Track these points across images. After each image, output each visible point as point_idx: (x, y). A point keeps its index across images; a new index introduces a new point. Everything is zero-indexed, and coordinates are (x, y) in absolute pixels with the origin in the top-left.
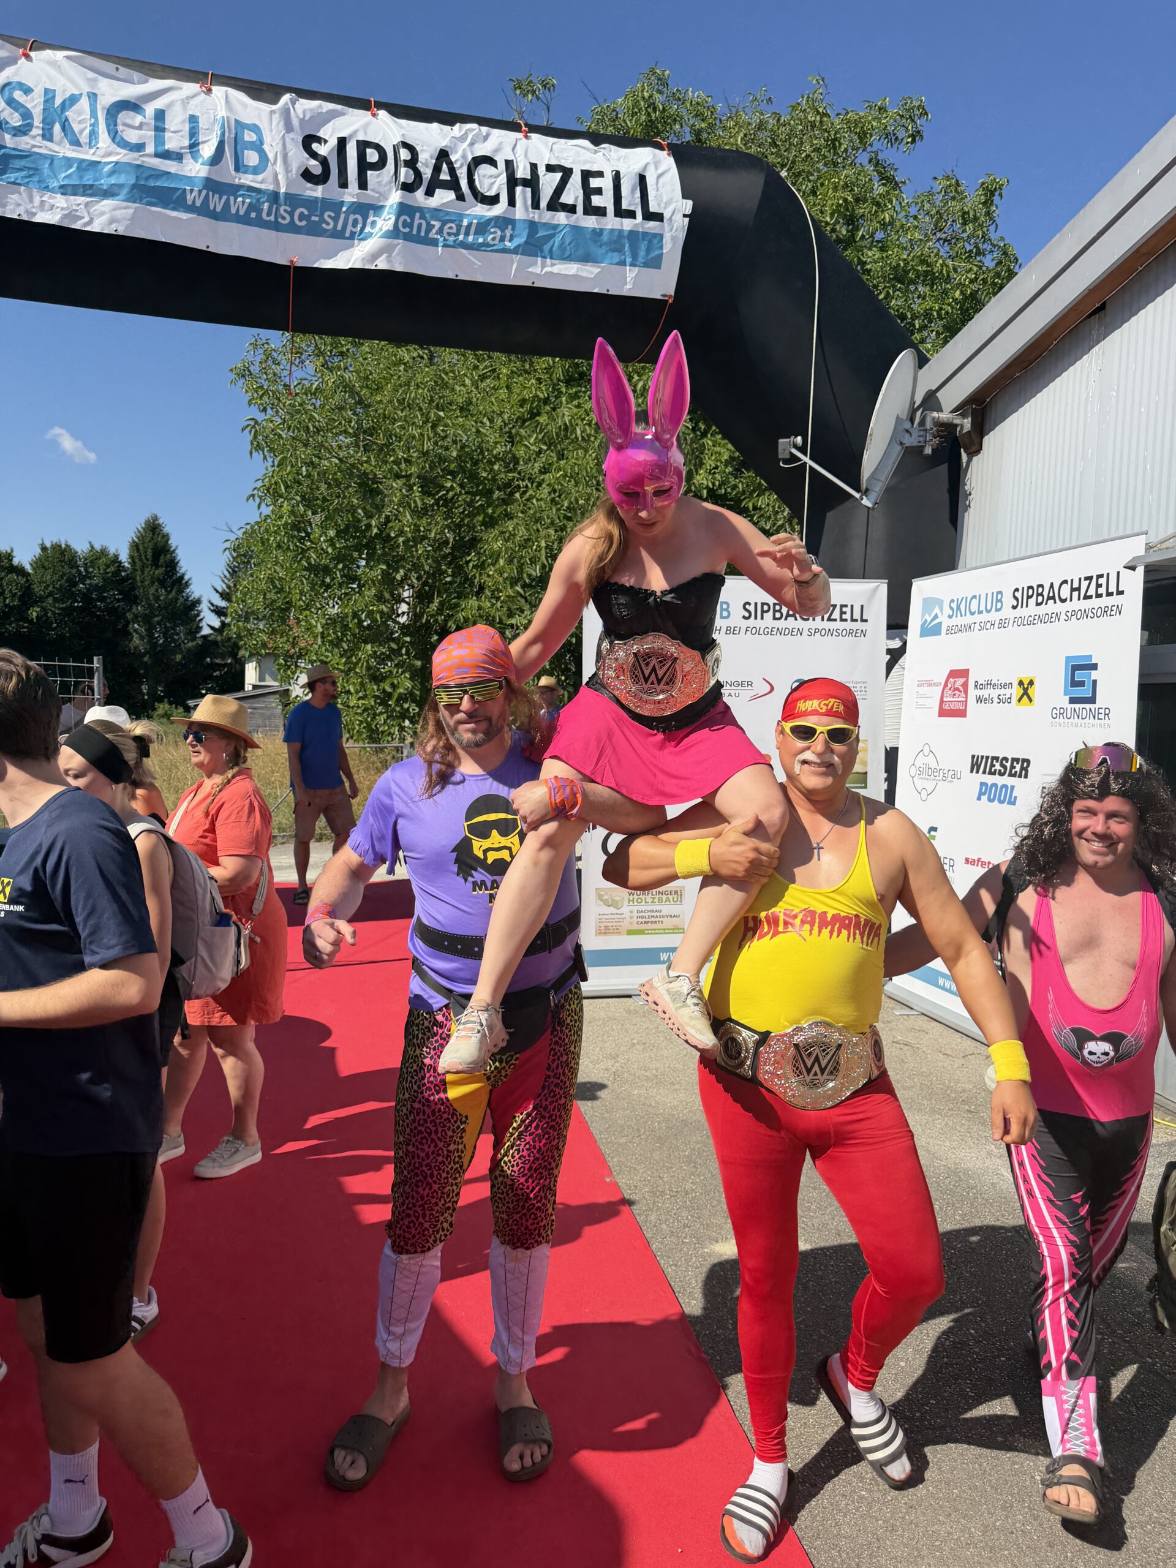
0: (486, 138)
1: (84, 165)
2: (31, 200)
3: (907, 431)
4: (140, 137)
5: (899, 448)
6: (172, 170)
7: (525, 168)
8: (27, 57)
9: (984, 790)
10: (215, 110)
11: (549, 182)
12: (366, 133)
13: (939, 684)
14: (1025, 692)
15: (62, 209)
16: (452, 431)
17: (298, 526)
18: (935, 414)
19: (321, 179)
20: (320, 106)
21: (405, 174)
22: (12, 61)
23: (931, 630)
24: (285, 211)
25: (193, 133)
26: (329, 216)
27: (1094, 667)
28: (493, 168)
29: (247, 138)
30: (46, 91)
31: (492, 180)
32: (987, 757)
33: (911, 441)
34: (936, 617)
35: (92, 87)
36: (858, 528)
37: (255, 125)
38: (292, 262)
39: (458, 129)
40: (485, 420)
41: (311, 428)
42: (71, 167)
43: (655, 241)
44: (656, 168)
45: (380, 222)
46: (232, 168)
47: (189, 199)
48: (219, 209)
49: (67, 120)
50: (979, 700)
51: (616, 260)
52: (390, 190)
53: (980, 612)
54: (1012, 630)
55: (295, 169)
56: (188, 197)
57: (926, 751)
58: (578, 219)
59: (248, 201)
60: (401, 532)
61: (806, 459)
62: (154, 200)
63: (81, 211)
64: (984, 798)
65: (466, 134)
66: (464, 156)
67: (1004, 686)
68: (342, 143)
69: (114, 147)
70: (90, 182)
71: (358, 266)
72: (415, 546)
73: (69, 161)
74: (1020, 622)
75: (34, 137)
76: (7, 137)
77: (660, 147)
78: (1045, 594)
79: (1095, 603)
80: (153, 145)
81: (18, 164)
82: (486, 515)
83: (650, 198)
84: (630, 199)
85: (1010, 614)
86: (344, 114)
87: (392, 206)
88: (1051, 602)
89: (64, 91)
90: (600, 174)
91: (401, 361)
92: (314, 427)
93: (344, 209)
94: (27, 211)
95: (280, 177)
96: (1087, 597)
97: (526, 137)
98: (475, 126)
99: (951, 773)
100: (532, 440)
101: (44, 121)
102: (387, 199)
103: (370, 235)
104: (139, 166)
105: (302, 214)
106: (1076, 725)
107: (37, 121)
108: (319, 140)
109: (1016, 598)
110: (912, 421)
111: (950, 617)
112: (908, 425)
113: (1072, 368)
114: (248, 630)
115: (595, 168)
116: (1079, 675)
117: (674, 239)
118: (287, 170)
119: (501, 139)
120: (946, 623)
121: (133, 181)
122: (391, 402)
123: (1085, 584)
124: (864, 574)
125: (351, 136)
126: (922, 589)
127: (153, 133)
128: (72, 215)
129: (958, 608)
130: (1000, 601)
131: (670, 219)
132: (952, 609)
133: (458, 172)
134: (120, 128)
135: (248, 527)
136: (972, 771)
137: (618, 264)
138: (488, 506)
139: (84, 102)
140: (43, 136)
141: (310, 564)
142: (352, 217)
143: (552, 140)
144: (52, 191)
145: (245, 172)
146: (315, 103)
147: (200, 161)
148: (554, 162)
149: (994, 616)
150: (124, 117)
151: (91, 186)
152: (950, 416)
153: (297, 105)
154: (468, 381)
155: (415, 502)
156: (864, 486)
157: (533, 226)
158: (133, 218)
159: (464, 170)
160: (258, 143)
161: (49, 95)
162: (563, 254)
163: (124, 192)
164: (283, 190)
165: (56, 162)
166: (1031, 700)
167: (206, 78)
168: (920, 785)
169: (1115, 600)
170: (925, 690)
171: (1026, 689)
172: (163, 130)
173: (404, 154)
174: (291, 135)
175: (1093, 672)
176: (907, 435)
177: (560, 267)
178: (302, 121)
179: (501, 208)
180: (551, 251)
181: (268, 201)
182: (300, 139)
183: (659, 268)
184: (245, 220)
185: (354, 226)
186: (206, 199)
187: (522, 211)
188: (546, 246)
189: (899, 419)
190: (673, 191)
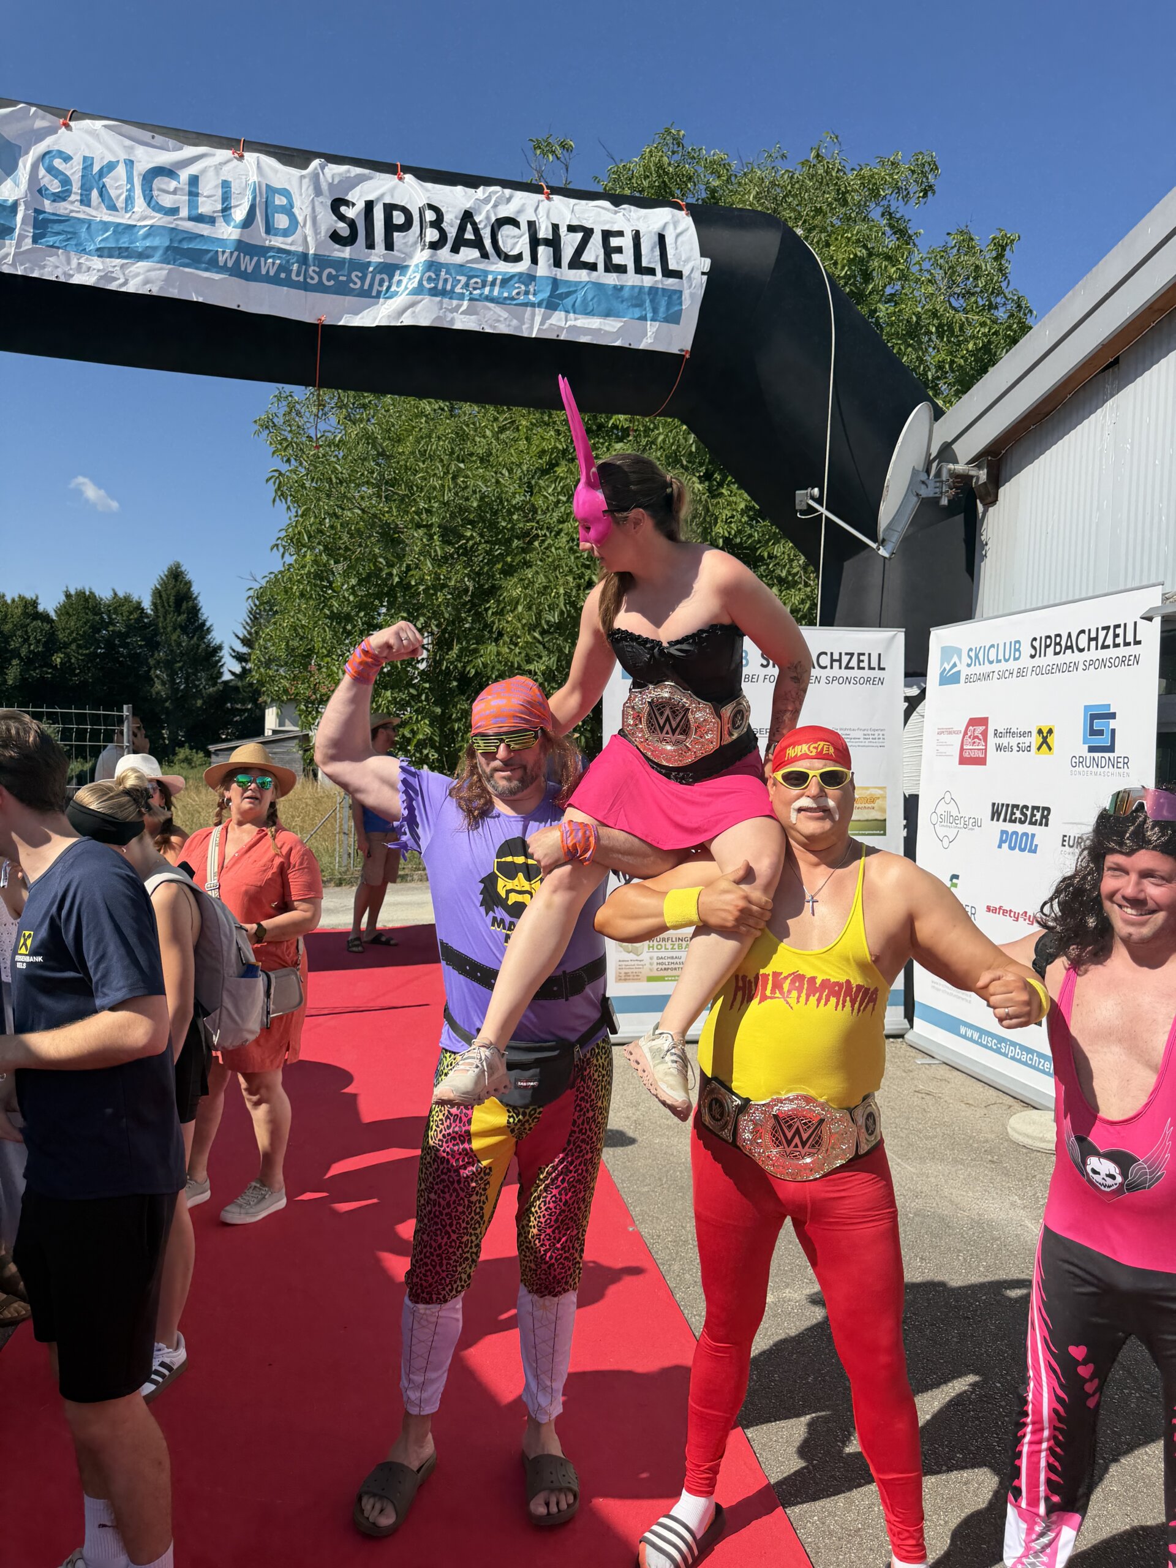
0: (509, 200)
1: (120, 229)
2: (69, 262)
3: (923, 482)
4: (175, 202)
5: (915, 499)
6: (205, 233)
7: (547, 228)
8: (67, 126)
9: (1005, 838)
10: (247, 175)
11: (570, 243)
12: (392, 196)
14: (1045, 741)
15: (99, 271)
16: (471, 483)
17: (321, 575)
18: (951, 466)
19: (350, 240)
20: (349, 171)
21: (432, 235)
22: (52, 131)
23: (950, 678)
24: (314, 271)
25: (226, 197)
26: (357, 276)
27: (1113, 716)
28: (516, 229)
29: (277, 202)
30: (85, 158)
31: (515, 241)
32: (1008, 805)
33: (926, 492)
34: (955, 665)
35: (129, 154)
36: (875, 578)
37: (285, 189)
38: (320, 320)
39: (481, 192)
40: (505, 471)
41: (334, 480)
42: (107, 231)
43: (675, 297)
44: (675, 228)
45: (405, 280)
46: (262, 230)
47: (221, 260)
48: (249, 270)
49: (104, 186)
50: (999, 748)
51: (637, 316)
52: (414, 251)
53: (999, 661)
54: (1031, 679)
55: (324, 231)
56: (220, 259)
57: (948, 798)
58: (599, 277)
59: (278, 262)
60: (422, 580)
61: (823, 510)
62: (187, 261)
63: (117, 273)
64: (1005, 846)
65: (490, 196)
66: (488, 218)
67: (1024, 734)
68: (369, 206)
69: (149, 212)
70: (126, 245)
71: (384, 323)
72: (435, 594)
73: (106, 225)
74: (1039, 671)
75: (73, 202)
76: (47, 202)
77: (679, 208)
78: (1063, 643)
79: (1112, 652)
80: (186, 210)
81: (57, 228)
82: (505, 563)
83: (669, 257)
84: (650, 258)
85: (1026, 662)
86: (371, 178)
87: (417, 266)
88: (1069, 651)
89: (102, 158)
90: (620, 234)
91: (422, 414)
92: (337, 478)
93: (371, 269)
94: (65, 273)
95: (309, 239)
96: (1104, 647)
97: (548, 199)
98: (498, 188)
99: (972, 821)
100: (550, 491)
101: (82, 187)
102: (411, 258)
103: (396, 293)
104: (173, 229)
105: (330, 274)
106: (1096, 774)
107: (76, 188)
108: (347, 203)
109: (1034, 648)
110: (928, 472)
111: (969, 665)
112: (924, 477)
113: (1086, 422)
114: (270, 677)
115: (615, 228)
116: (1098, 724)
117: (692, 295)
118: (316, 232)
119: (523, 201)
120: (965, 671)
121: (167, 243)
122: (413, 453)
123: (1102, 634)
124: (880, 624)
125: (378, 199)
126: (940, 638)
127: (187, 198)
128: (108, 277)
129: (977, 656)
130: (1019, 650)
131: (689, 276)
132: (970, 657)
133: (482, 232)
134: (155, 193)
135: (272, 576)
136: (992, 819)
137: (639, 319)
138: (507, 555)
139: (121, 170)
140: (82, 202)
141: (332, 612)
142: (378, 277)
143: (573, 201)
144: (89, 253)
145: (275, 235)
146: (343, 168)
147: (232, 224)
148: (575, 223)
149: (1013, 665)
150: (159, 182)
151: (127, 248)
152: (966, 467)
153: (326, 170)
154: (488, 433)
155: (435, 551)
156: (881, 537)
157: (555, 283)
158: (168, 280)
159: (488, 230)
160: (288, 206)
161: (88, 163)
162: (586, 309)
163: (158, 254)
164: (312, 252)
165: (93, 227)
166: (1050, 749)
167: (238, 145)
168: (943, 832)
169: (1133, 650)
170: (944, 738)
171: (1045, 737)
172: (197, 195)
173: (430, 216)
174: (321, 199)
175: (1111, 721)
176: (923, 487)
177: (583, 322)
178: (330, 185)
179: (524, 266)
180: (574, 305)
181: (297, 262)
182: (329, 203)
183: (677, 322)
184: (274, 280)
185: (381, 285)
186: (237, 262)
187: (544, 268)
188: (569, 301)
189: (915, 472)
190: (692, 249)
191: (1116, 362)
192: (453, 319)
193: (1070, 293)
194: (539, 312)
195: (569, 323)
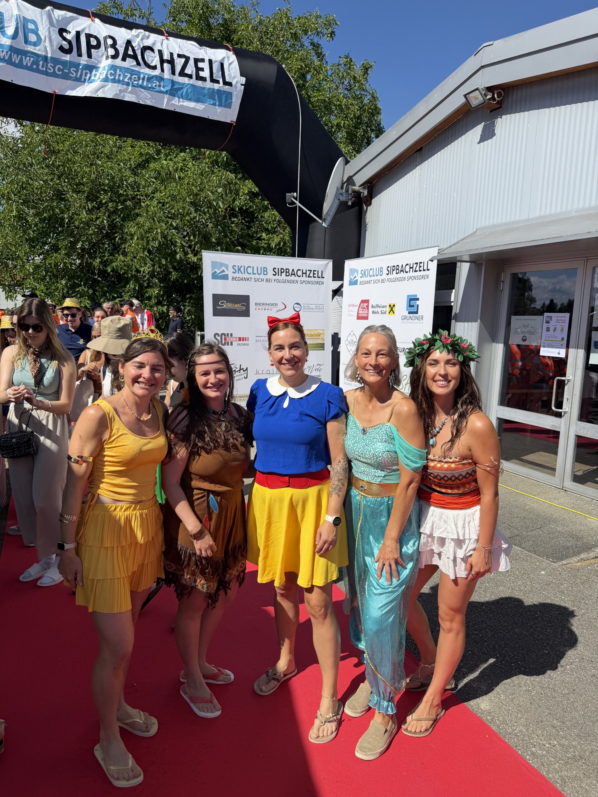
0: (148, 37)
3: (341, 194)
5: (338, 201)
7: (167, 55)
10: (12, 10)
11: (179, 63)
12: (89, 30)
13: (357, 306)
14: (392, 309)
18: (352, 187)
19: (68, 51)
20: (66, 14)
21: (111, 52)
23: (353, 283)
24: (51, 66)
26: (73, 70)
27: (418, 299)
28: (153, 53)
29: (30, 27)
31: (153, 59)
33: (343, 199)
34: (355, 277)
37: (33, 20)
38: (55, 92)
39: (135, 32)
43: (229, 96)
44: (228, 60)
45: (98, 74)
46: (23, 41)
47: (2, 55)
48: (17, 62)
50: (373, 312)
51: (212, 103)
52: (103, 59)
53: (374, 276)
54: (387, 284)
55: (56, 45)
57: (351, 333)
58: (193, 81)
59: (32, 59)
61: (297, 203)
65: (139, 35)
66: (139, 45)
67: (384, 307)
68: (78, 34)
74: (390, 280)
77: (229, 50)
78: (400, 269)
79: (418, 273)
83: (226, 75)
84: (217, 75)
85: (385, 276)
86: (78, 19)
87: (104, 68)
88: (402, 272)
90: (203, 60)
93: (81, 67)
95: (48, 49)
96: (415, 271)
97: (167, 39)
98: (142, 31)
102: (101, 64)
103: (94, 80)
105: (59, 68)
106: (411, 322)
108: (66, 31)
109: (388, 270)
110: (343, 189)
111: (361, 277)
112: (341, 191)
113: (409, 174)
115: (200, 57)
116: (412, 303)
117: (237, 95)
118: (52, 45)
119: (155, 39)
120: (359, 280)
123: (415, 266)
125: (82, 31)
126: (349, 265)
129: (365, 273)
130: (382, 271)
131: (235, 86)
132: (362, 274)
133: (136, 52)
137: (213, 105)
142: (84, 72)
143: (179, 40)
145: (30, 45)
146: (63, 12)
147: (6, 36)
148: (181, 53)
149: (379, 278)
152: (359, 188)
153: (55, 13)
156: (324, 217)
157: (173, 83)
159: (140, 51)
160: (36, 30)
162: (188, 97)
164: (49, 55)
168: (350, 348)
169: (426, 272)
170: (351, 308)
171: (392, 308)
173: (110, 42)
174: (53, 28)
175: (417, 301)
176: (341, 196)
177: (187, 104)
178: (57, 21)
179: (157, 72)
180: (182, 95)
181: (42, 60)
182: (57, 30)
183: (230, 108)
184: (30, 69)
185: (86, 76)
186: (10, 56)
187: (167, 75)
188: (180, 93)
189: (338, 188)
190: (236, 72)
191: (421, 149)
192: (124, 96)
193: (404, 116)
194: (166, 97)
195: (180, 104)
